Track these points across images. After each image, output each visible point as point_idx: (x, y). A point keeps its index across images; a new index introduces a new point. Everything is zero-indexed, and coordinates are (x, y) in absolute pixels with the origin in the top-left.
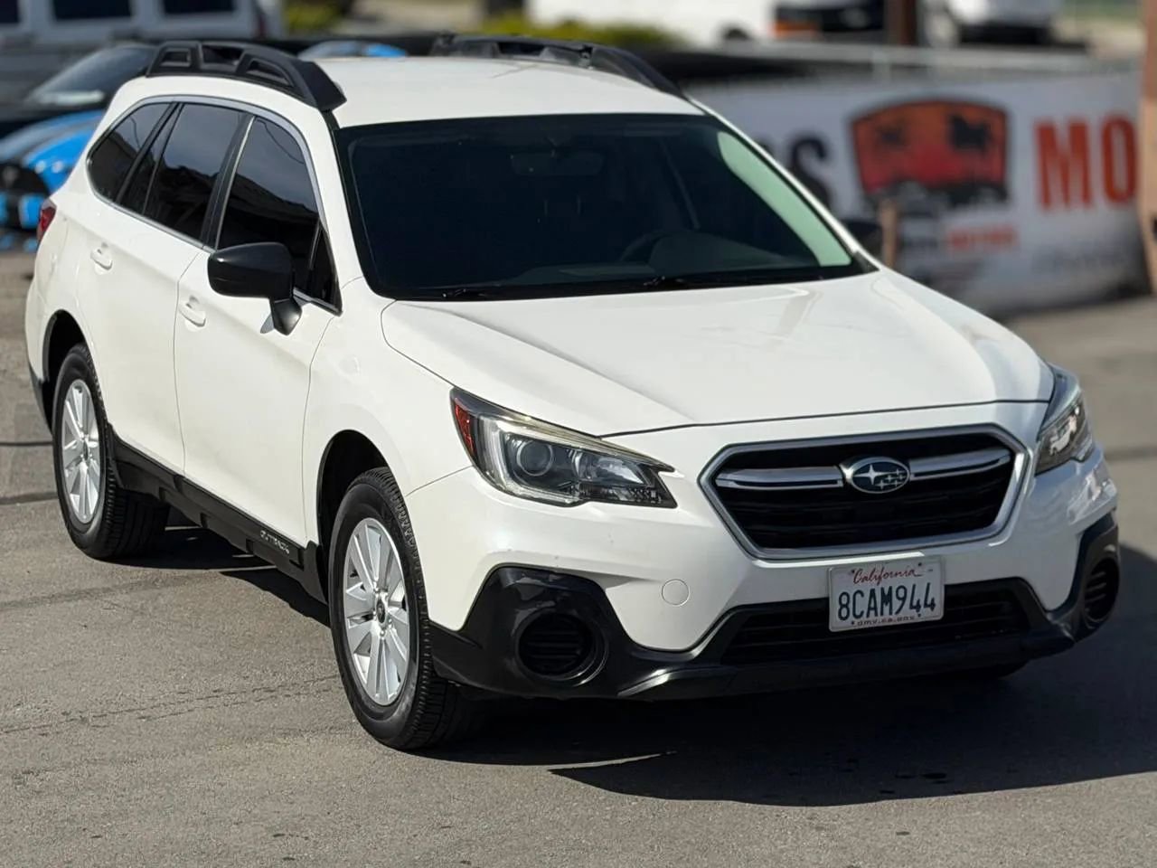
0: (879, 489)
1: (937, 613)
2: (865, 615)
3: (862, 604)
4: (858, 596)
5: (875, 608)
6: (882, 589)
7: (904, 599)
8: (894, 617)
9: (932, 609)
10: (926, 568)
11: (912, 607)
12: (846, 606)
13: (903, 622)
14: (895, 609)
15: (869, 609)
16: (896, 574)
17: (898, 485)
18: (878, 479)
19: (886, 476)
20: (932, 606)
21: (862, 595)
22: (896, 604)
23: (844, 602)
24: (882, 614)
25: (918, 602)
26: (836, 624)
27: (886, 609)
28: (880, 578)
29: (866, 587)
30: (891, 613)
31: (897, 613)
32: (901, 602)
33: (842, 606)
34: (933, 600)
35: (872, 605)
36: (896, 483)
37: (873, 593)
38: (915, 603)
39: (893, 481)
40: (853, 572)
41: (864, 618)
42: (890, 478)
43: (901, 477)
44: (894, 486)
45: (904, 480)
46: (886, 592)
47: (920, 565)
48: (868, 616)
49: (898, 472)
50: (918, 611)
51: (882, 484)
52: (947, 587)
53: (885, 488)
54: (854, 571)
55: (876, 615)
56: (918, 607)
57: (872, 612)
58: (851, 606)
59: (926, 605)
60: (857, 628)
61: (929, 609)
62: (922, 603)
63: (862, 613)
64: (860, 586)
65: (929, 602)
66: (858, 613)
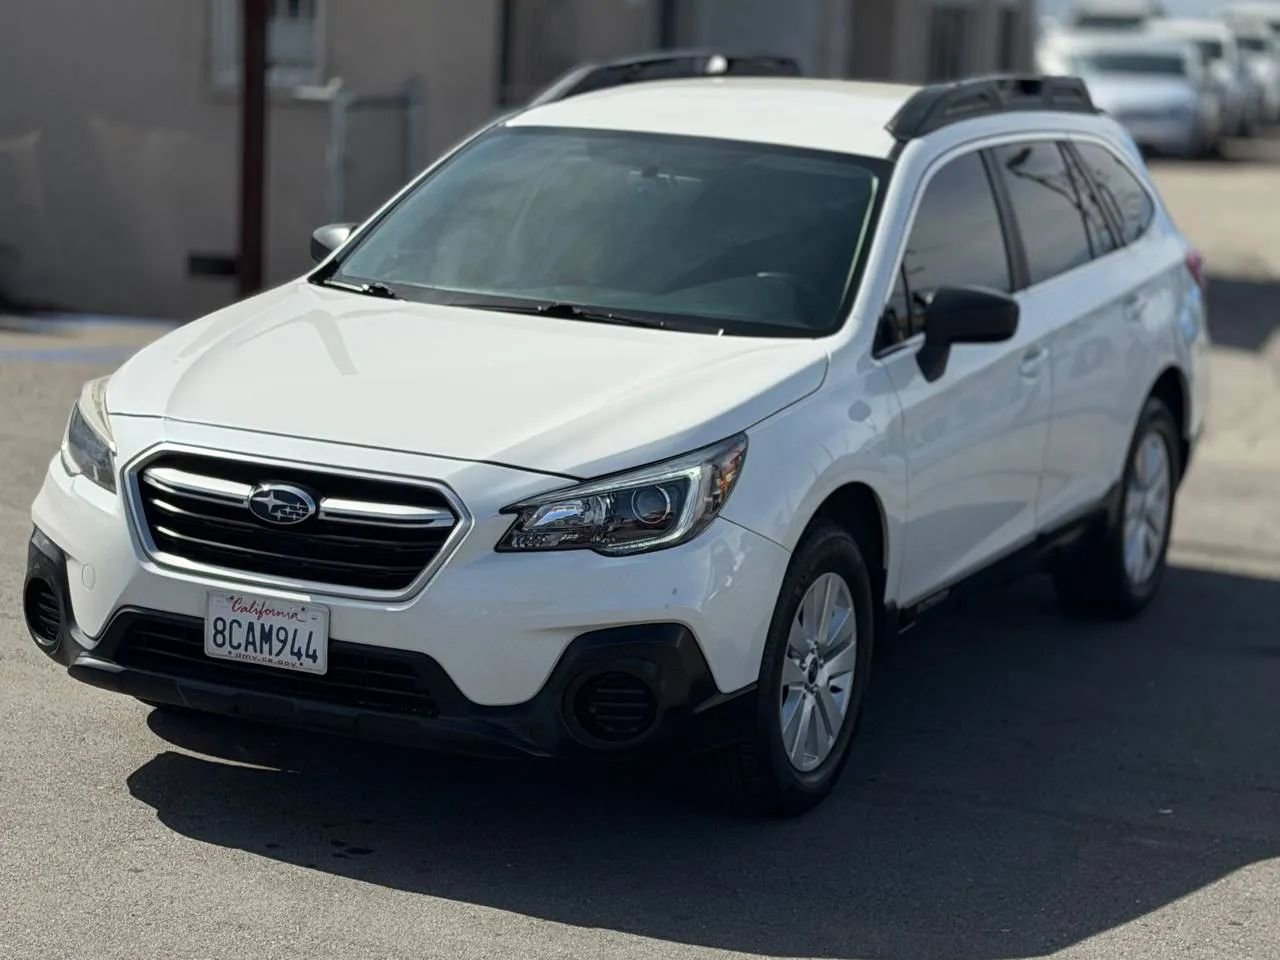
0: (275, 518)
1: (320, 667)
2: (243, 647)
3: (240, 635)
4: (235, 625)
5: (254, 643)
6: (263, 626)
7: (284, 642)
8: (273, 657)
9: (315, 661)
10: (310, 615)
11: (292, 653)
12: (222, 632)
13: (282, 667)
14: (276, 649)
15: (248, 643)
16: (278, 613)
17: (297, 519)
18: (276, 508)
19: (285, 507)
20: (314, 657)
21: (240, 625)
22: (277, 646)
23: (220, 627)
24: (261, 652)
25: (299, 649)
26: (211, 649)
27: (266, 647)
28: (261, 613)
29: (245, 618)
30: (270, 653)
31: (278, 654)
32: (281, 645)
33: (217, 632)
34: (315, 651)
35: (251, 640)
36: (294, 517)
37: (251, 627)
38: (296, 650)
39: (291, 513)
40: (232, 598)
41: (241, 650)
42: (288, 510)
43: (301, 512)
44: (291, 520)
45: (304, 515)
46: (267, 629)
47: (303, 609)
48: (246, 650)
49: (298, 505)
50: (299, 659)
51: (279, 514)
52: (331, 641)
53: (282, 519)
54: (234, 599)
55: (255, 651)
56: (299, 655)
57: (250, 647)
58: (227, 633)
59: (308, 656)
60: (234, 659)
61: (311, 660)
62: (303, 651)
63: (239, 645)
64: (238, 616)
65: (311, 653)
66: (235, 644)
